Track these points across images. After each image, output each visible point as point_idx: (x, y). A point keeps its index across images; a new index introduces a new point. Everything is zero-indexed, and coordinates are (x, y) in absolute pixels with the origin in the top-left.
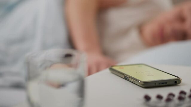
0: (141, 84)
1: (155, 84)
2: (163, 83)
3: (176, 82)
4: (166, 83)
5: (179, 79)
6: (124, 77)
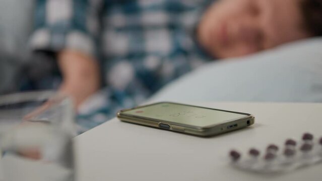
0: (201, 132)
1: (222, 129)
2: (231, 126)
4: (236, 125)
5: (251, 117)
6: (157, 126)
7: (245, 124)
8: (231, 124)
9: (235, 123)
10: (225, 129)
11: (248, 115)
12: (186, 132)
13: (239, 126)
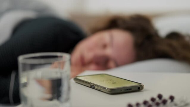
0: (108, 91)
1: (121, 90)
2: (128, 90)
3: (139, 88)
4: (131, 89)
5: (142, 85)
6: (90, 86)
7: (137, 89)
8: (127, 89)
9: (130, 88)
10: (123, 91)
11: (141, 84)
12: (102, 90)
13: (132, 90)
